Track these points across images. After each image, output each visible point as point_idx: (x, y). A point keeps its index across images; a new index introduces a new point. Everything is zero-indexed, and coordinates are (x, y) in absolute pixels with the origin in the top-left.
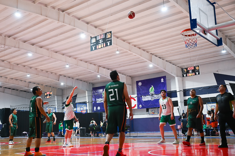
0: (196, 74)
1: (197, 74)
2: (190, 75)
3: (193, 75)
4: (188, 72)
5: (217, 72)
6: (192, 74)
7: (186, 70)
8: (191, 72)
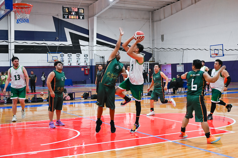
0: (79, 18)
1: (81, 18)
2: (72, 17)
3: (76, 19)
4: (70, 13)
5: (57, 15)
6: (75, 17)
7: (68, 10)
8: (74, 14)
